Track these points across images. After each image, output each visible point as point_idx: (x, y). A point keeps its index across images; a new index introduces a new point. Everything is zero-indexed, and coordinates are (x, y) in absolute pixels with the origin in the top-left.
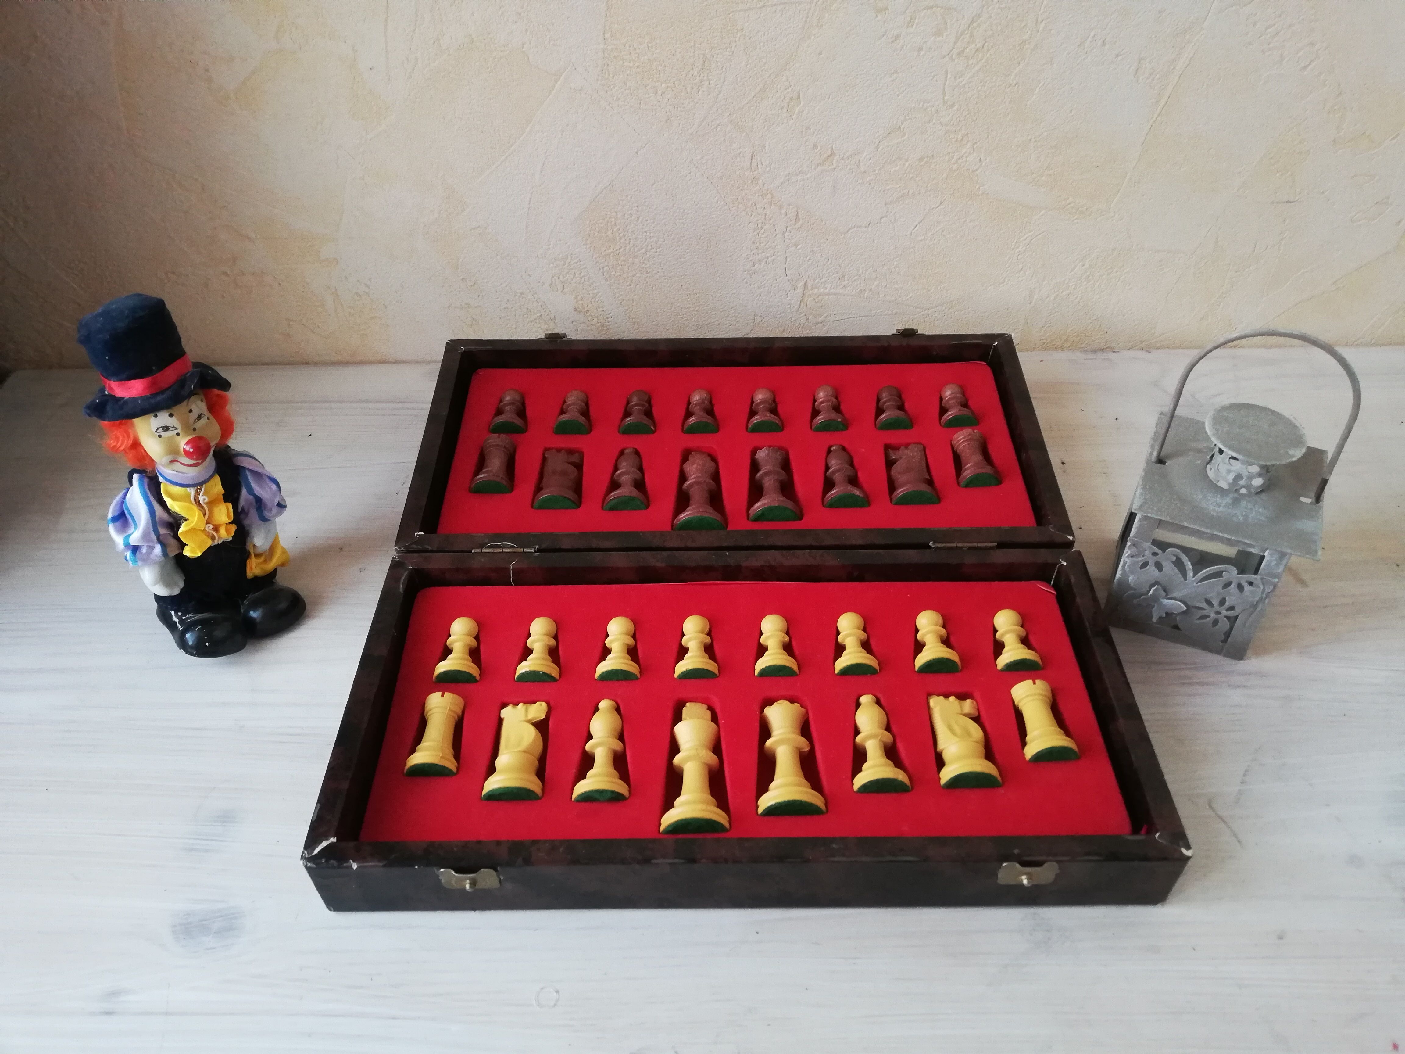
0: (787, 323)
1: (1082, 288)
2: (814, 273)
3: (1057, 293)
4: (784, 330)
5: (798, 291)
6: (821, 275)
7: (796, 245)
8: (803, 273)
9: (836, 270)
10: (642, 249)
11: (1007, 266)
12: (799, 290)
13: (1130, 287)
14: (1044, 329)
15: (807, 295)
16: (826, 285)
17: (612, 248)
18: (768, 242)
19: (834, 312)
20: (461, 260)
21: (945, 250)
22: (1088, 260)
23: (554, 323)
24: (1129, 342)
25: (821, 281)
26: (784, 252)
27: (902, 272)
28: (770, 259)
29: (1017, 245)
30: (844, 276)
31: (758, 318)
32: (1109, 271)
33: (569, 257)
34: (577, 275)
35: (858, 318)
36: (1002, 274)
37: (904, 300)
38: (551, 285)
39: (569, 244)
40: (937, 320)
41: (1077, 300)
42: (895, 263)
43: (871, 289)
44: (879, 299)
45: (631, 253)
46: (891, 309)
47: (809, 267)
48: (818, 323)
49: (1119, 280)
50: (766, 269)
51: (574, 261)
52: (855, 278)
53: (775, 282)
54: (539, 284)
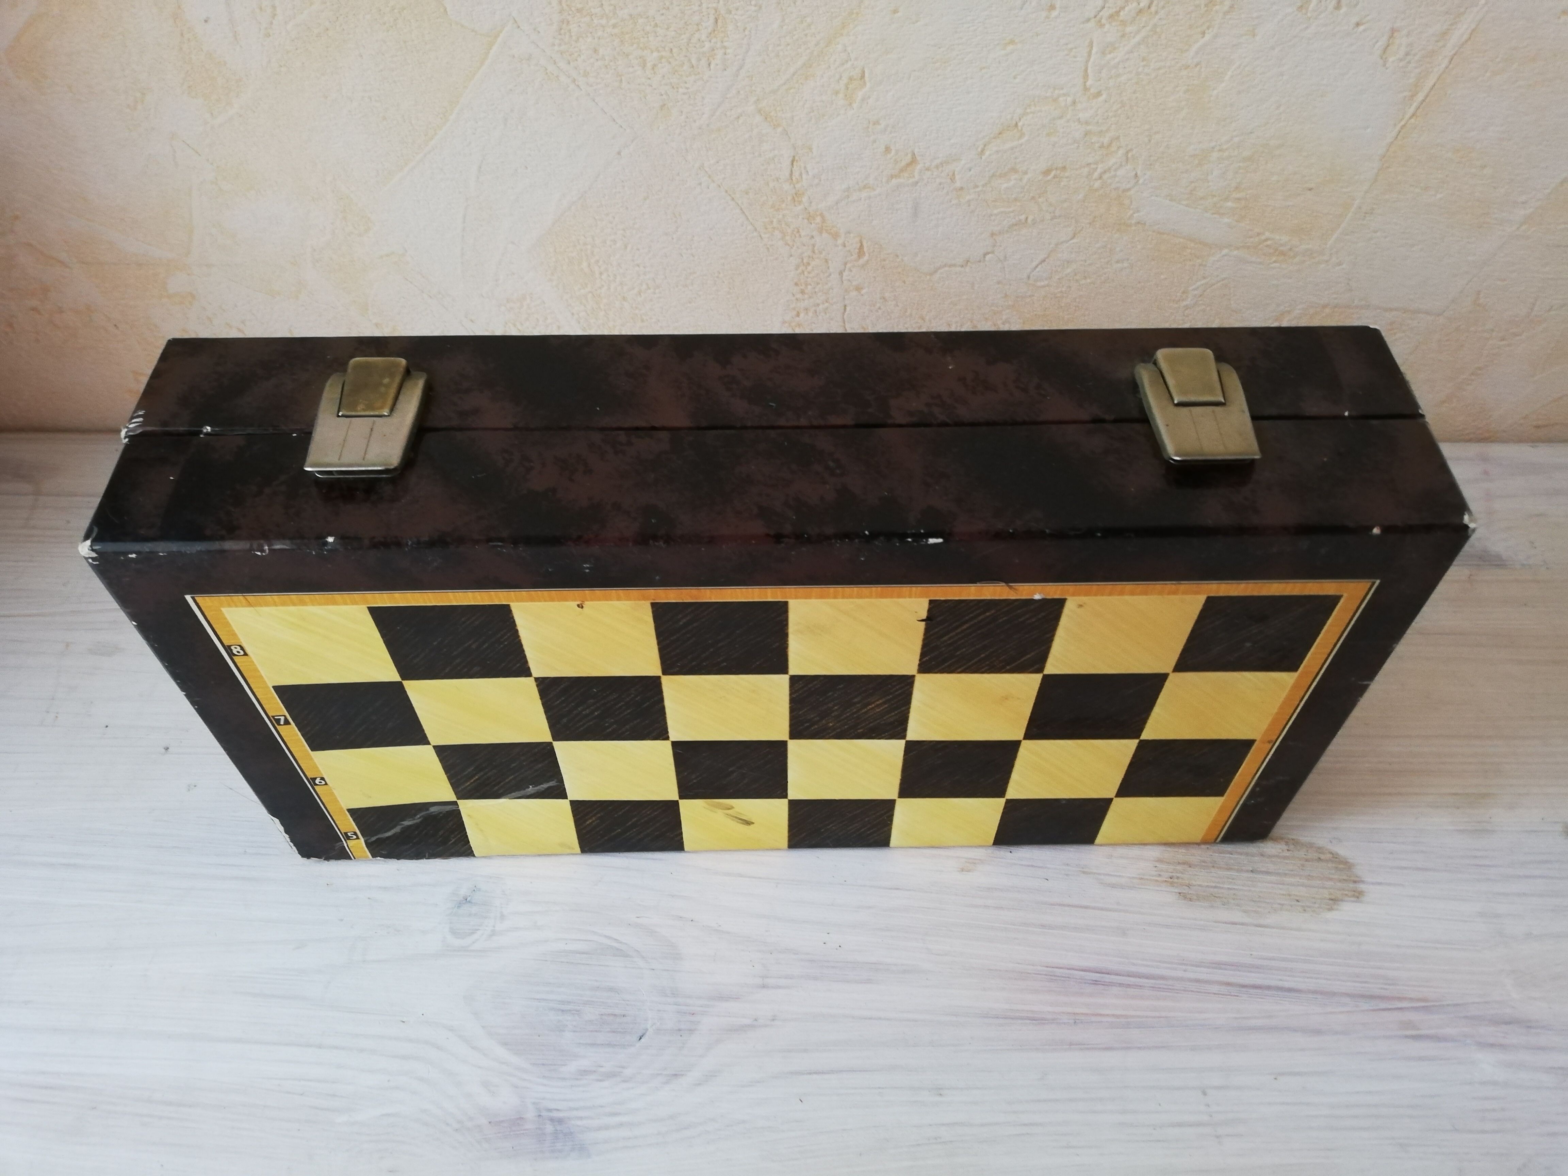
7: (859, 289)
10: (633, 289)
17: (589, 286)
18: (818, 284)
26: (842, 298)
28: (821, 306)
33: (528, 297)
39: (526, 278)
45: (617, 294)
51: (535, 303)
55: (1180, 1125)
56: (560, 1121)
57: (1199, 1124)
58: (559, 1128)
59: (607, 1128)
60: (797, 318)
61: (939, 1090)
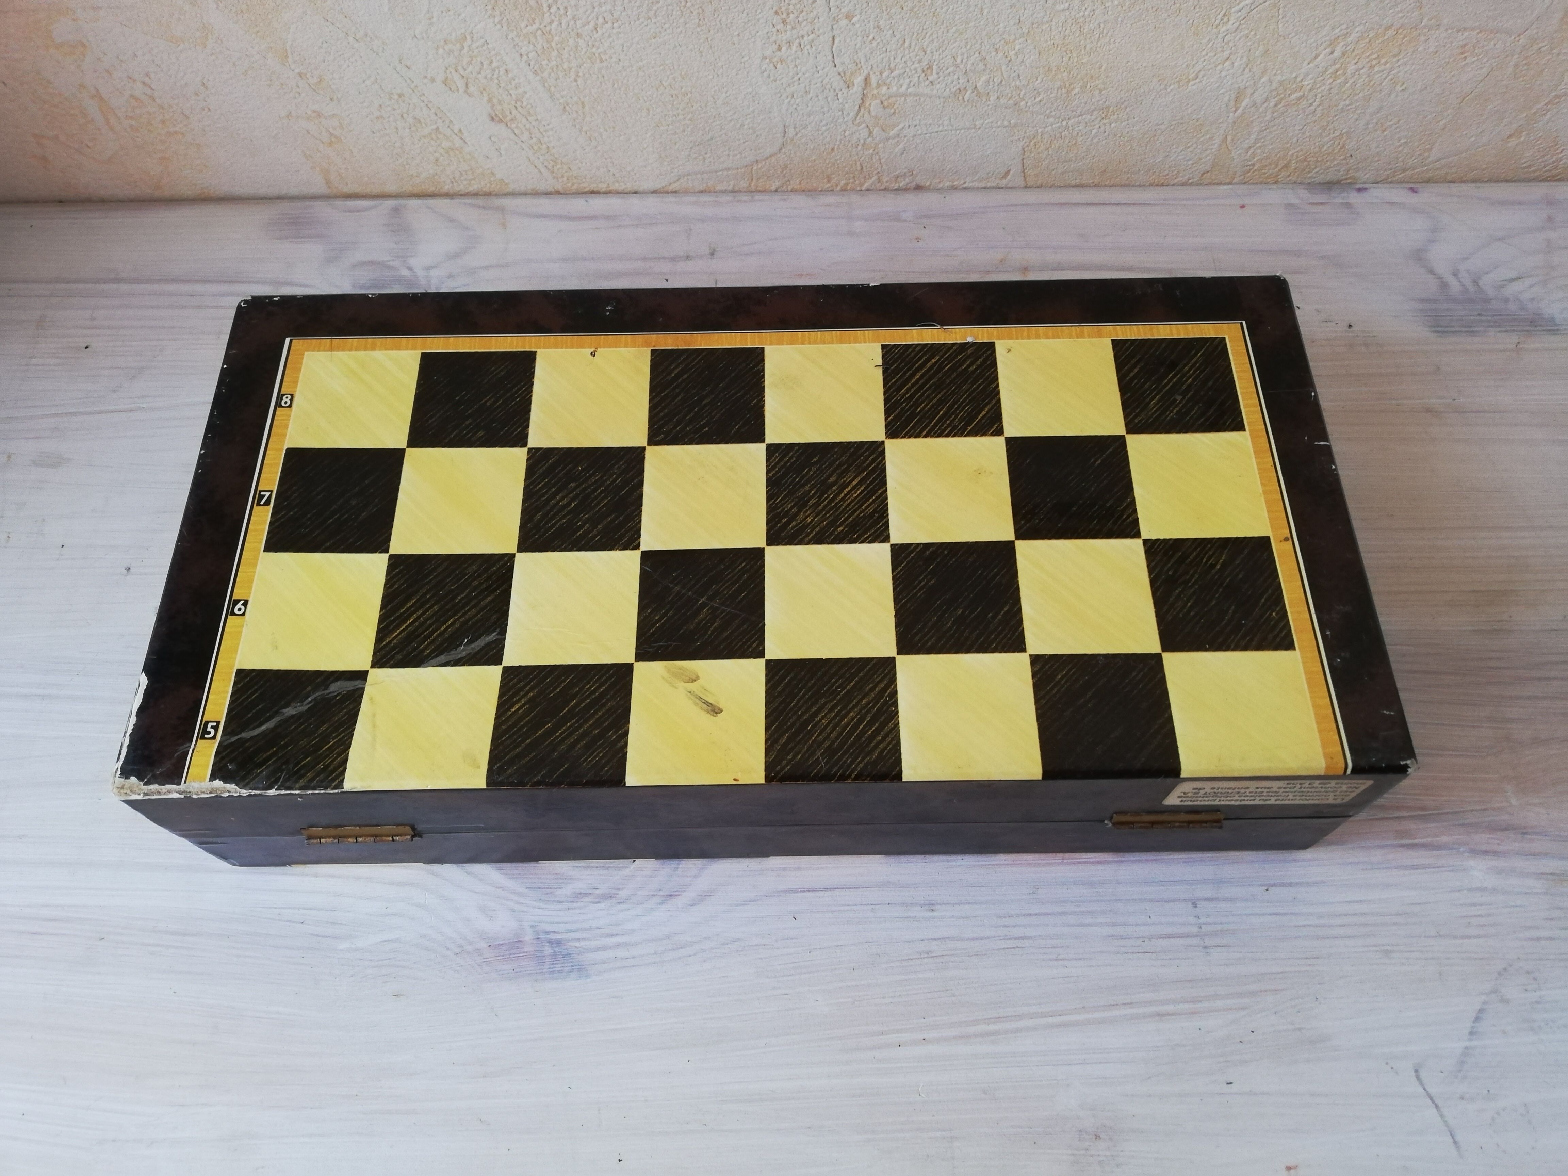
0: (839, 138)
1: (1323, 88)
2: (882, 62)
3: (1282, 96)
4: (833, 149)
5: (855, 89)
6: (892, 65)
7: (849, 17)
8: (862, 63)
9: (918, 57)
10: (588, 23)
11: (1204, 53)
12: (857, 89)
13: (1403, 87)
14: (1252, 150)
15: (870, 95)
16: (901, 81)
17: (537, 21)
18: (802, 12)
19: (915, 123)
20: (289, 44)
21: (1102, 25)
22: (1342, 44)
23: (462, 139)
24: (1385, 170)
25: (893, 74)
26: (830, 28)
27: (1028, 61)
28: (805, 38)
29: (1225, 19)
30: (930, 67)
31: (791, 132)
32: (1374, 62)
33: (468, 37)
34: (485, 66)
35: (953, 132)
36: (1194, 65)
37: (1029, 104)
38: (445, 82)
39: (463, 15)
40: (1082, 136)
41: (1313, 108)
42: (1017, 47)
43: (976, 87)
44: (988, 103)
45: (570, 30)
46: (1007, 118)
47: (872, 53)
48: (888, 139)
49: (1388, 75)
50: (800, 56)
51: (477, 44)
52: (950, 70)
53: (816, 75)
54: (426, 81)
55: (1169, 937)
56: (559, 943)
57: (1188, 936)
58: (557, 950)
59: (604, 948)
60: (779, 53)
61: (930, 906)
